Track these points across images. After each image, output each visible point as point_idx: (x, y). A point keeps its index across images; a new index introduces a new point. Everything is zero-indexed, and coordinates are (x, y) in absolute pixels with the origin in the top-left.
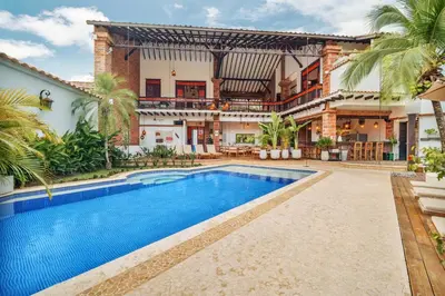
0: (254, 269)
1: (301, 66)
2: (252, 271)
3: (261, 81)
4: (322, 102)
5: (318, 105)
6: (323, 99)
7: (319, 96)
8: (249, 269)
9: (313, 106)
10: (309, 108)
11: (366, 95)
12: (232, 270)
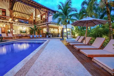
0: (50, 69)
1: (41, 14)
2: (50, 70)
3: (29, 15)
4: (47, 24)
5: (45, 24)
6: (47, 23)
7: (45, 22)
8: (49, 70)
9: (44, 24)
10: (43, 25)
11: (55, 23)
12: (44, 73)
